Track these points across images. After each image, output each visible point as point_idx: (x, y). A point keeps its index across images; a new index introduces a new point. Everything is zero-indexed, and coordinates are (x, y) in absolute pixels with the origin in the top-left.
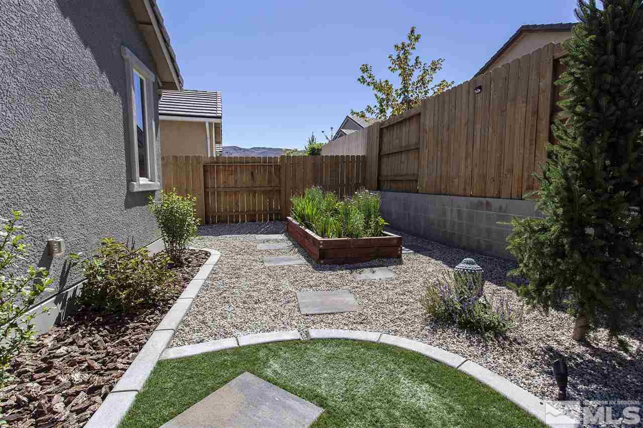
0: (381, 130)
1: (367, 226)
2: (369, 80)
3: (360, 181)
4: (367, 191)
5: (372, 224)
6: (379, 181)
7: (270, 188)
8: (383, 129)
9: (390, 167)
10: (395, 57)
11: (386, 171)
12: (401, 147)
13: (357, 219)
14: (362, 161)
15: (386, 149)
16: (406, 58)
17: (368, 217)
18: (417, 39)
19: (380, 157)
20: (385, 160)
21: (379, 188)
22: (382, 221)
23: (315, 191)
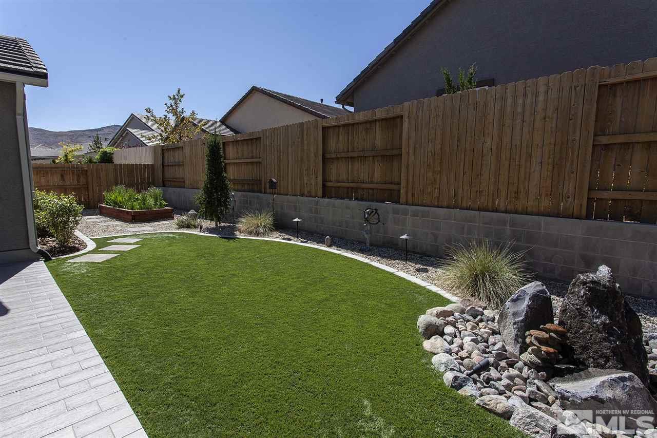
0: (163, 150)
1: (156, 204)
2: (152, 118)
3: (151, 181)
4: (155, 188)
5: (158, 203)
6: (163, 181)
7: (79, 186)
8: (164, 150)
9: (170, 173)
10: (169, 105)
11: (167, 175)
12: (175, 162)
13: (151, 201)
14: (151, 167)
15: (166, 162)
16: (176, 106)
17: (156, 200)
18: (182, 96)
19: (163, 165)
20: (166, 168)
21: (164, 186)
22: (164, 203)
23: (121, 188)
